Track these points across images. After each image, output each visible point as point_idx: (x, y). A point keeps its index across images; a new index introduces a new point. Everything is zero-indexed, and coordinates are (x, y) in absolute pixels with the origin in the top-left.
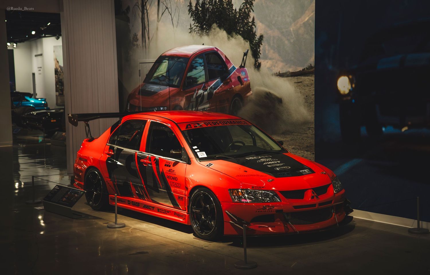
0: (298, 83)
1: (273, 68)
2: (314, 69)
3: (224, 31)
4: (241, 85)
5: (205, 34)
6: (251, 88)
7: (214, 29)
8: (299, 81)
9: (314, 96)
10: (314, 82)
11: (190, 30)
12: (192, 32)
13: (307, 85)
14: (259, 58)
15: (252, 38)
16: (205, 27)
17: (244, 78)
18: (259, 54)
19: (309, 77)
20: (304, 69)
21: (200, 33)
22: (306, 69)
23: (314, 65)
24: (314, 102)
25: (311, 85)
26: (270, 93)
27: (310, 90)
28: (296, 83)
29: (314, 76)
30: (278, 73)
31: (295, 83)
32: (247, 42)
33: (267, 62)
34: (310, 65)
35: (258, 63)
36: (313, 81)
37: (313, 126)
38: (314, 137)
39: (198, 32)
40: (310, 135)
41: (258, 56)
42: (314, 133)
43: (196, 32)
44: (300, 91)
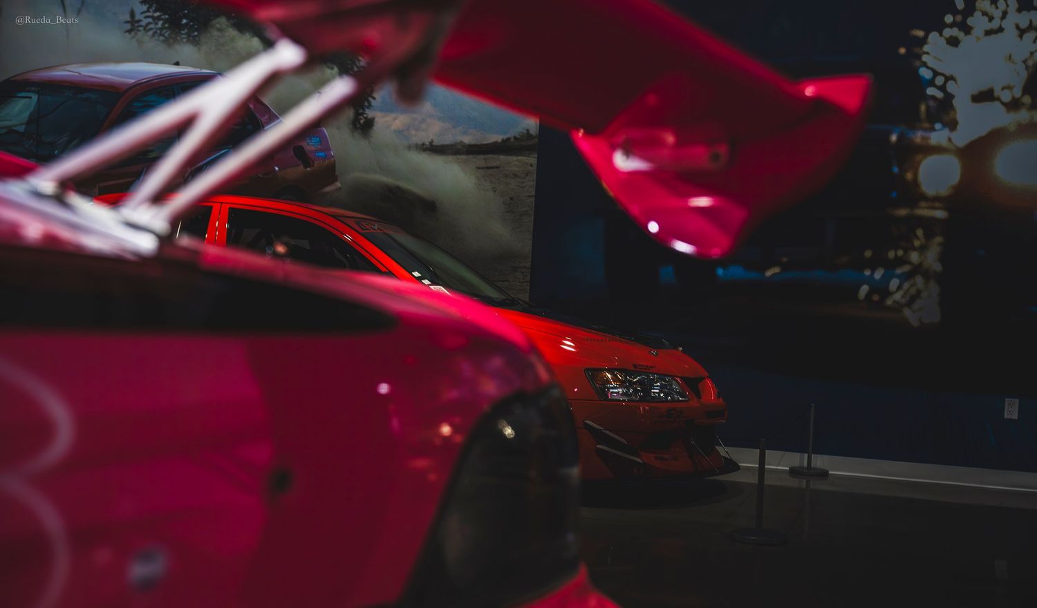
0: (488, 168)
1: (413, 132)
2: (536, 140)
3: (253, 37)
4: (305, 167)
5: (185, 40)
6: (337, 174)
7: (220, 30)
8: (489, 165)
9: (533, 200)
10: (535, 168)
11: (128, 26)
12: (138, 30)
13: (513, 175)
14: (368, 108)
15: (350, 62)
16: (186, 24)
17: (314, 152)
18: (371, 99)
19: (520, 158)
20: (508, 139)
21: (166, 35)
22: (512, 140)
23: (538, 132)
24: (532, 213)
25: (527, 175)
26: (398, 188)
27: (525, 184)
28: (482, 168)
29: (536, 156)
30: (427, 143)
31: (479, 168)
32: (332, 69)
33: (395, 119)
34: (525, 132)
35: (366, 118)
36: (531, 166)
37: (528, 264)
38: (528, 288)
39: (158, 31)
40: (519, 284)
41: (366, 104)
42: (528, 278)
43: (150, 33)
44: (493, 188)
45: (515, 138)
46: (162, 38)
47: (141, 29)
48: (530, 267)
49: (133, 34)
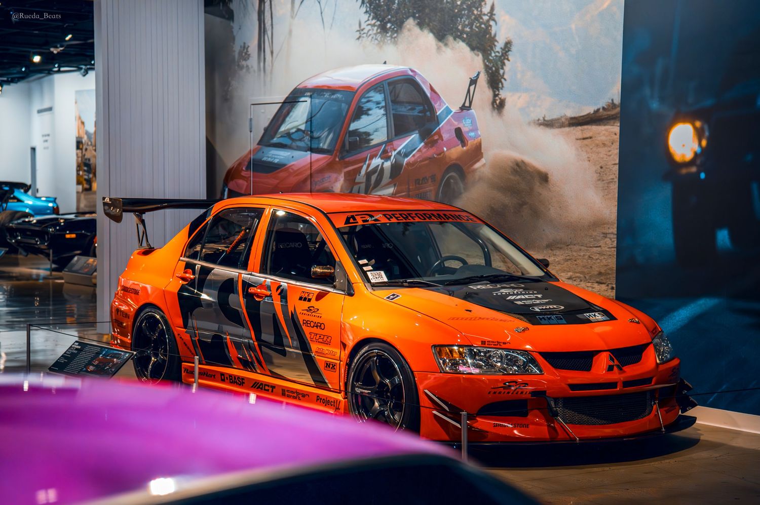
0: (584, 139)
1: (532, 109)
2: (618, 109)
3: (429, 33)
4: (463, 147)
5: (389, 42)
6: (482, 151)
7: (409, 30)
8: (585, 136)
9: (617, 167)
10: (618, 136)
11: (358, 34)
12: (363, 37)
13: (603, 144)
14: (502, 89)
15: (489, 48)
16: (390, 27)
17: (468, 132)
18: (503, 80)
19: (607, 127)
20: (598, 110)
21: (379, 39)
22: (601, 110)
23: (620, 101)
24: (617, 180)
25: (612, 144)
26: (523, 162)
27: (610, 153)
28: (580, 139)
29: (619, 124)
30: (542, 119)
31: (577, 139)
32: (478, 55)
33: (519, 98)
34: (610, 101)
35: (500, 99)
36: (616, 134)
37: (615, 231)
38: (615, 253)
39: (374, 36)
40: (608, 249)
41: (500, 86)
42: (615, 244)
43: (370, 37)
44: (588, 158)
45: (604, 108)
46: (376, 42)
47: (365, 35)
48: (616, 233)
49: (360, 39)
